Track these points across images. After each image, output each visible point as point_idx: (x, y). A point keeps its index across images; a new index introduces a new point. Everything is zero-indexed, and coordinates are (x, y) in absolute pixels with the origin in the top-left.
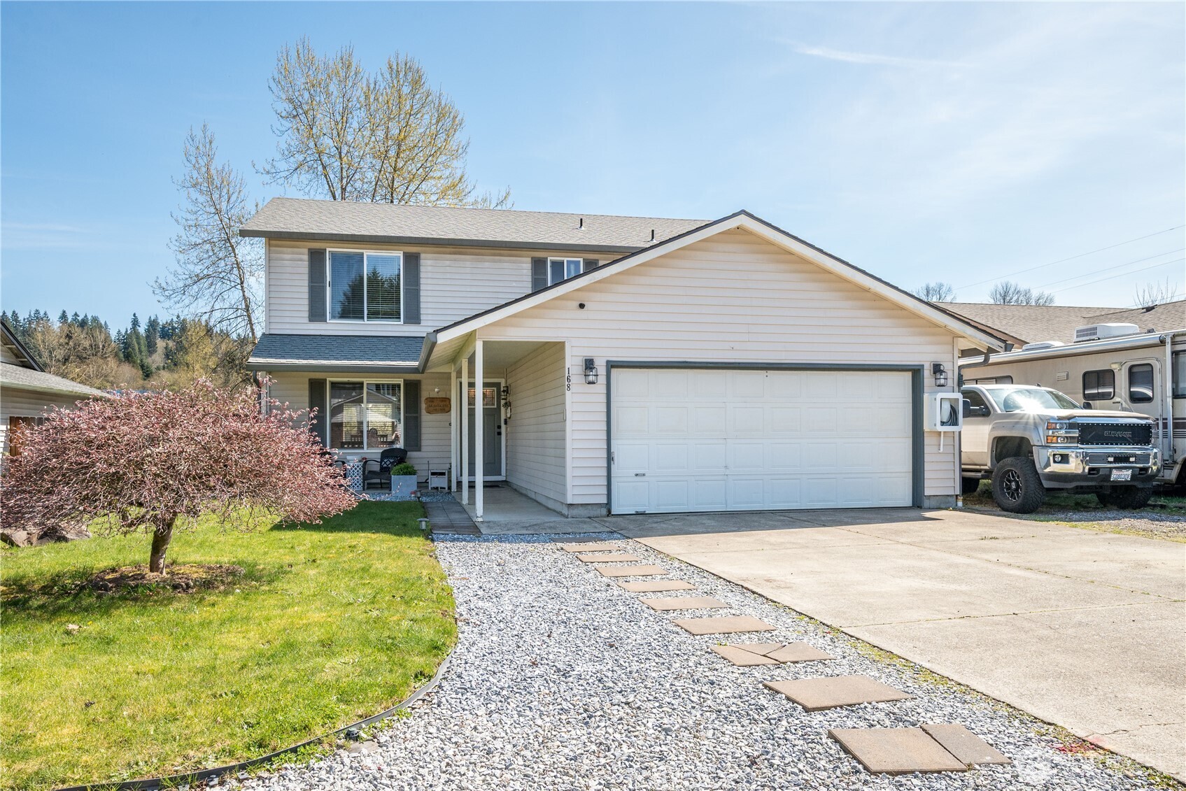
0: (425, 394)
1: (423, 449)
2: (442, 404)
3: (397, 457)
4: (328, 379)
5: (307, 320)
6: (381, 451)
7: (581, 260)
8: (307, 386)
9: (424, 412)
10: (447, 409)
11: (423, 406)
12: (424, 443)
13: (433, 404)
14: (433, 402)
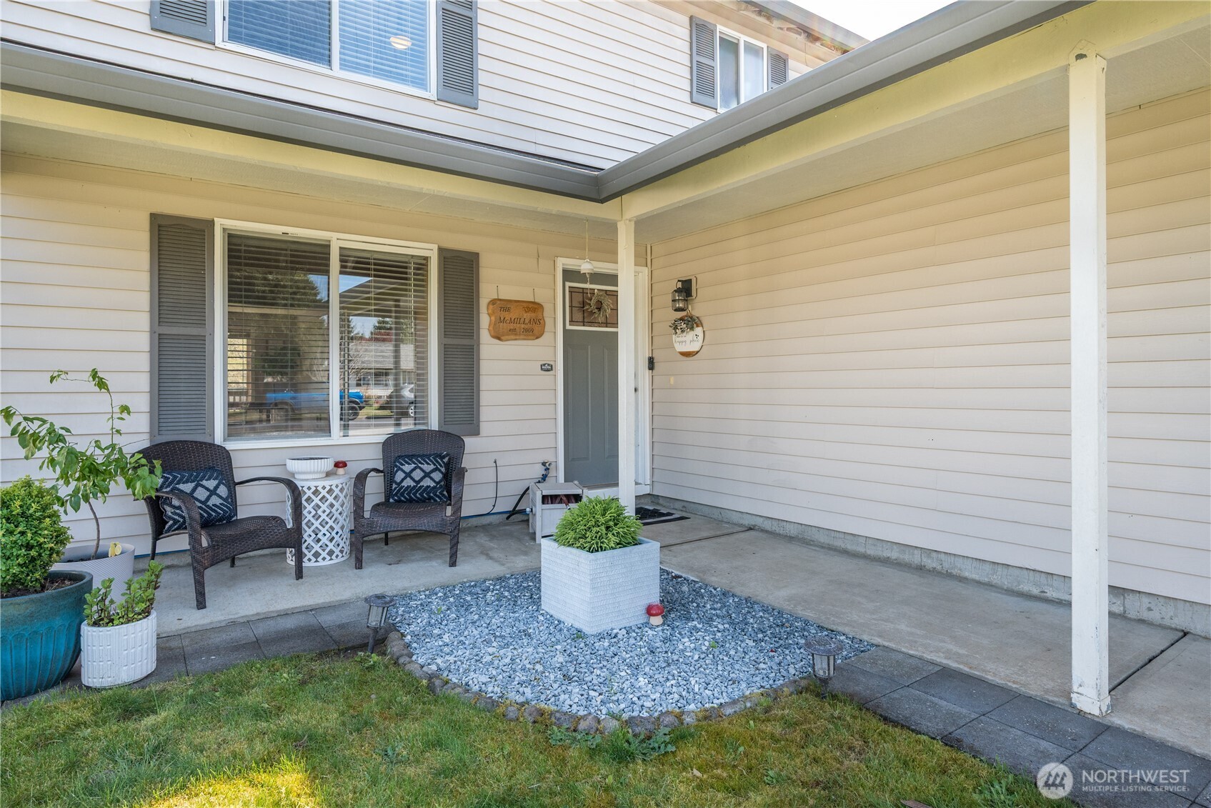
0: (487, 292)
1: (485, 428)
2: (527, 316)
3: (442, 458)
4: (220, 224)
5: (143, 24)
6: (382, 439)
7: (764, 46)
8: (143, 237)
9: (485, 335)
10: (536, 328)
11: (485, 320)
12: (486, 414)
13: (508, 316)
14: (508, 310)
